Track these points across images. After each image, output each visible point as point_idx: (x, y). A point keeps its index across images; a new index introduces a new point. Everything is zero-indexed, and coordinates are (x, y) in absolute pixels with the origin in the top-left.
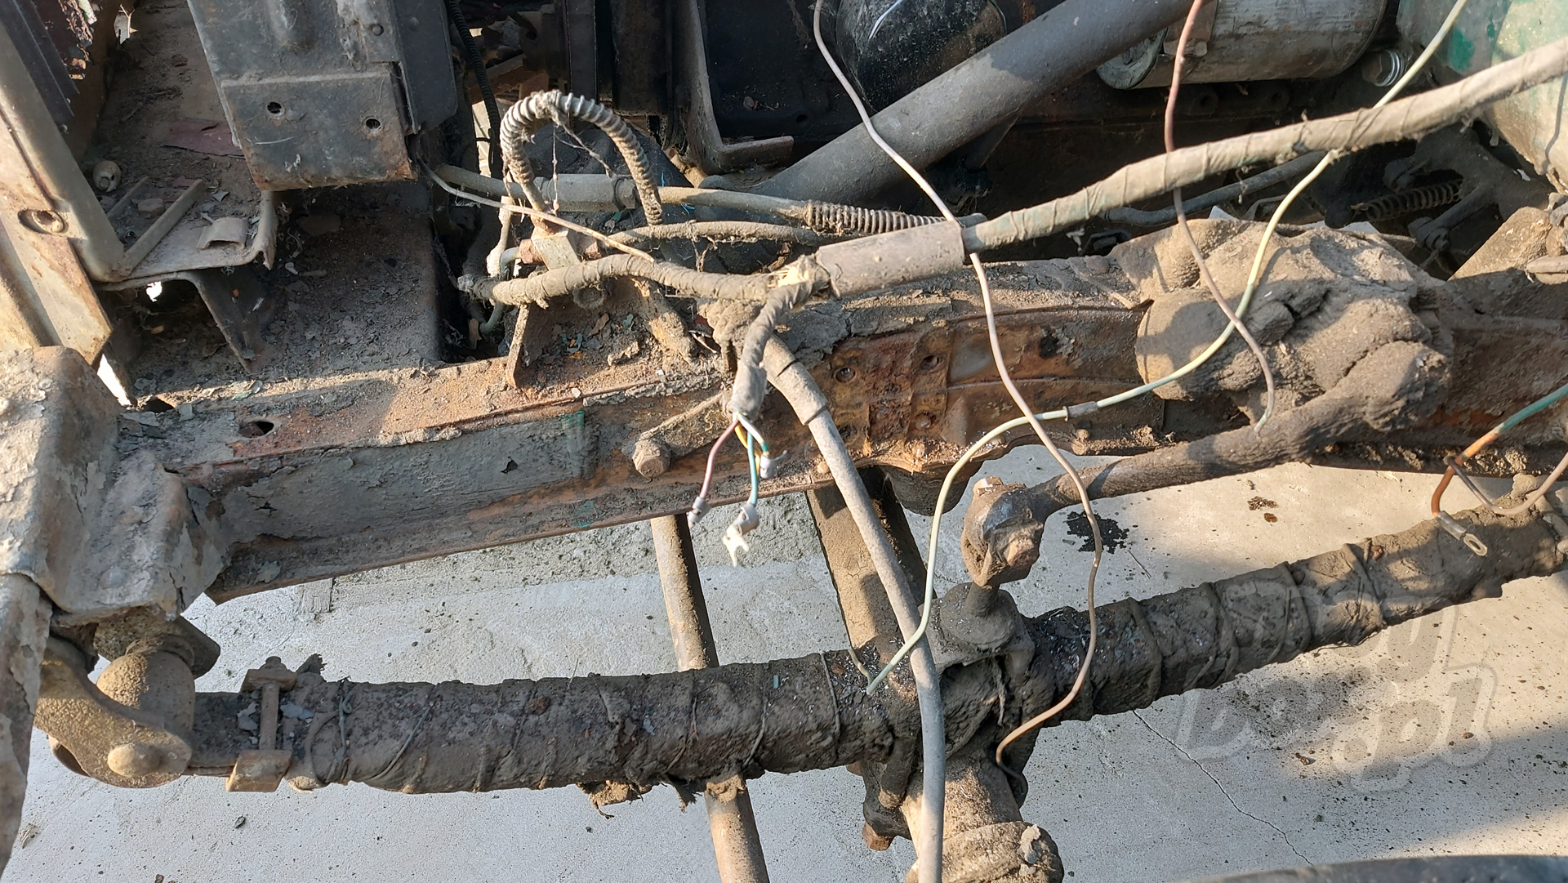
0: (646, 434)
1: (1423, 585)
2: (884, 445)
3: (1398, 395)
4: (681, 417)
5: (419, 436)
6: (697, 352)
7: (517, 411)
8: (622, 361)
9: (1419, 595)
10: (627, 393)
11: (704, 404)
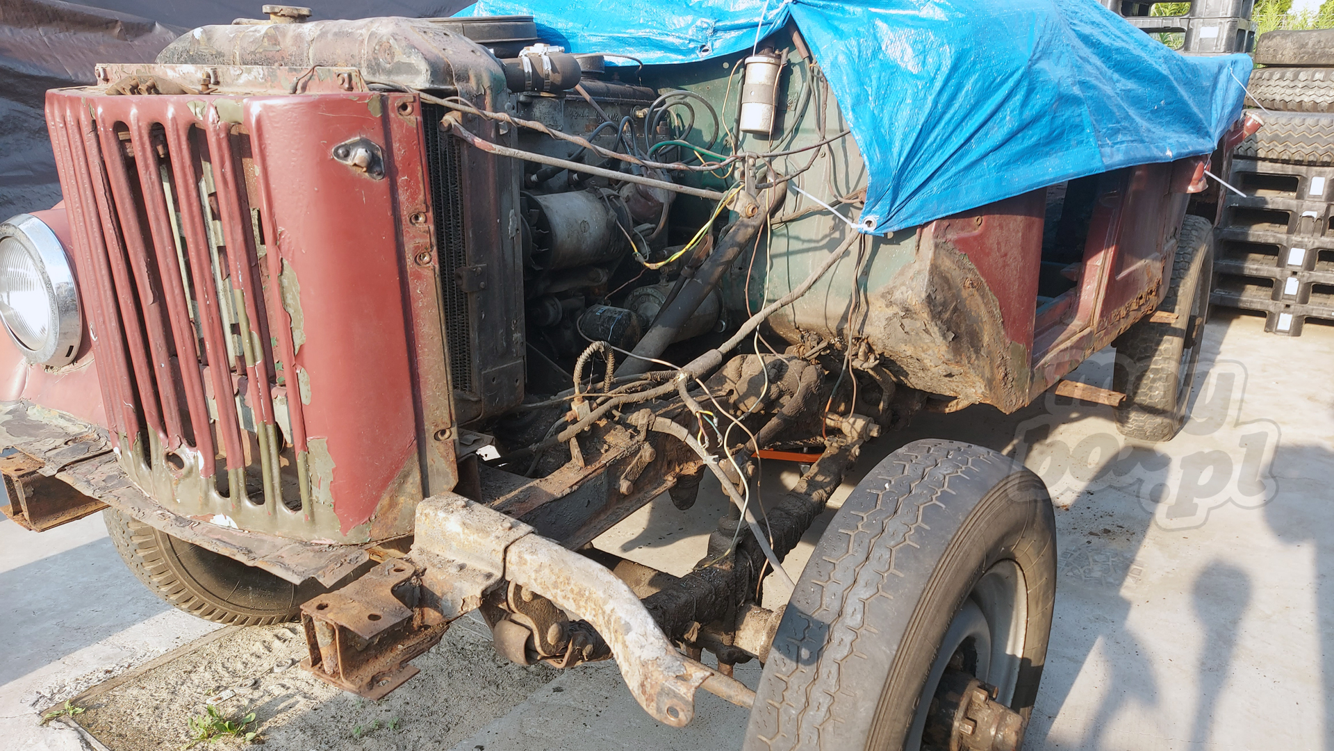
0: (623, 477)
1: (828, 479)
2: (681, 467)
3: (818, 378)
4: (631, 466)
5: (568, 491)
6: (632, 437)
7: (590, 474)
8: (606, 451)
9: (829, 484)
10: (618, 458)
11: (637, 458)
